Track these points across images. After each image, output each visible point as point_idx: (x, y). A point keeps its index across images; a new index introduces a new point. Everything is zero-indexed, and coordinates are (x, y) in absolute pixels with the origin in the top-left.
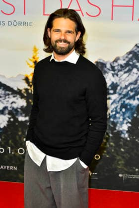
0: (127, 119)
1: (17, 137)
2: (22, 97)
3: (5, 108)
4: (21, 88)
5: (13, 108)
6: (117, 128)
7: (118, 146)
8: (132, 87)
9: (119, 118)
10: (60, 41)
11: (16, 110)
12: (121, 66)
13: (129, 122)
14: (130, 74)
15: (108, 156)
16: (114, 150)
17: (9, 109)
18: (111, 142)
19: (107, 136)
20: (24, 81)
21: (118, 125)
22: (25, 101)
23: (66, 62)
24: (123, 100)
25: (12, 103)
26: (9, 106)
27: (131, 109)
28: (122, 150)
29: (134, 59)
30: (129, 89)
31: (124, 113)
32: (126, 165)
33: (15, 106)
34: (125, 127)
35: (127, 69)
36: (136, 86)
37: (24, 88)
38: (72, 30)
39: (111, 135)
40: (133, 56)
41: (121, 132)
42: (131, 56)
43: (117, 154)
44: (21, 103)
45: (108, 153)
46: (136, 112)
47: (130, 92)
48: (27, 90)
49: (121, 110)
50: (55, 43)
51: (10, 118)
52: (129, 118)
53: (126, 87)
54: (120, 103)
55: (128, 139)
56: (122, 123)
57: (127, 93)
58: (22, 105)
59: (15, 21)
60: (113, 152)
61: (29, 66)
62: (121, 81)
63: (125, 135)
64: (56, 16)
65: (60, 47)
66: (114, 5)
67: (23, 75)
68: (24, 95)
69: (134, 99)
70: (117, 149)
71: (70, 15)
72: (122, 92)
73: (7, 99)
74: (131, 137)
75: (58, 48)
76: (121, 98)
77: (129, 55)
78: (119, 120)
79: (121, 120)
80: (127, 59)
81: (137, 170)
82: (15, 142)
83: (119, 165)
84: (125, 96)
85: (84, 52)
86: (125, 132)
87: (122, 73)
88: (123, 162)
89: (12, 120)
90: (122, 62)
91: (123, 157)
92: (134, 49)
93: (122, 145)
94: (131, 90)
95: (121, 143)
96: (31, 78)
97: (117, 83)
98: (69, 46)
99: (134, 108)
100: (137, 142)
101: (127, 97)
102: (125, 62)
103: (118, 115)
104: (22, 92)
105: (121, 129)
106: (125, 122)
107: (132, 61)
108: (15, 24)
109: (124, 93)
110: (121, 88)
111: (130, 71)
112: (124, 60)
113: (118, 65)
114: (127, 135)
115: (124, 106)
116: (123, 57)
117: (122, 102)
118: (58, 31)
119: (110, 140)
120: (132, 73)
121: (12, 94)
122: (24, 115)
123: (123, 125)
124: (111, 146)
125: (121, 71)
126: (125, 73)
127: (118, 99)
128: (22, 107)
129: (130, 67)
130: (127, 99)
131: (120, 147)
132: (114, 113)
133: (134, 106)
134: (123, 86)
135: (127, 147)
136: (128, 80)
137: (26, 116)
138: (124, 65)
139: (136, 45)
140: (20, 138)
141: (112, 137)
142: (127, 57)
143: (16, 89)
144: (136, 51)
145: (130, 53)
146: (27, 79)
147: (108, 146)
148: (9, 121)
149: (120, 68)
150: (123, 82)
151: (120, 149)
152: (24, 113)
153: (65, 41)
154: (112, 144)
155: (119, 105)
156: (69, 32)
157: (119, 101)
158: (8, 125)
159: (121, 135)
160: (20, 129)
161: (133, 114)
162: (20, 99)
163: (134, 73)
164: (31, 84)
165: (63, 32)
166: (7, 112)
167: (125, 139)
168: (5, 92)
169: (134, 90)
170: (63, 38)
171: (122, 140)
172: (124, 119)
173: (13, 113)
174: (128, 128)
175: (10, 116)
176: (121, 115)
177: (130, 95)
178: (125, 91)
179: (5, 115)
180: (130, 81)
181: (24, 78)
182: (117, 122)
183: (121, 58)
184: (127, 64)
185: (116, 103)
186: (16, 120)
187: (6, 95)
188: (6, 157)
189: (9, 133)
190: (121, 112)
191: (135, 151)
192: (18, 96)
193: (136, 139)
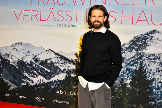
0: (130, 77)
1: (70, 86)
2: (74, 64)
3: (65, 69)
4: (73, 59)
5: (69, 70)
6: (124, 82)
7: (124, 92)
8: (132, 59)
9: (125, 76)
10: (96, 21)
11: (70, 71)
12: (127, 48)
13: (130, 79)
14: (131, 52)
15: (119, 97)
16: (122, 94)
17: (67, 70)
18: (121, 89)
19: (119, 86)
20: (75, 56)
21: (125, 80)
22: (75, 66)
23: (100, 32)
24: (127, 66)
25: (68, 67)
26: (66, 68)
27: (132, 71)
28: (127, 94)
29: (133, 44)
30: (131, 60)
31: (128, 74)
32: (129, 103)
33: (70, 68)
34: (128, 81)
35: (130, 49)
36: (134, 59)
37: (74, 59)
38: (102, 15)
39: (121, 86)
40: (133, 43)
41: (126, 84)
42: (131, 43)
43: (124, 97)
44: (73, 67)
45: (119, 96)
46: (135, 73)
47: (131, 62)
48: (76, 60)
49: (126, 72)
50: (93, 23)
51: (66, 75)
52: (131, 77)
53: (129, 59)
54: (126, 68)
55: (130, 88)
56: (127, 79)
57: (130, 63)
58: (73, 68)
59: (72, 25)
60: (122, 96)
61: (78, 47)
62: (126, 56)
63: (128, 86)
64: (93, 9)
65: (96, 25)
66: (123, 16)
67: (74, 52)
68: (74, 63)
69: (134, 66)
70: (124, 93)
71: (100, 8)
72: (127, 62)
73: (66, 65)
74: (132, 87)
75: (95, 25)
76: (126, 65)
77: (131, 42)
78: (125, 78)
79: (126, 77)
80: (130, 45)
81: (135, 106)
82: (69, 88)
83: (125, 103)
84: (128, 64)
85: (109, 27)
86: (128, 84)
87: (127, 52)
88: (127, 101)
89: (68, 76)
90: (127, 46)
91: (127, 98)
92: (133, 39)
93: (127, 91)
94: (132, 61)
95: (126, 90)
96: (78, 54)
97: (124, 57)
98: (100, 24)
99: (134, 71)
100: (135, 90)
101: (129, 65)
102: (128, 46)
103: (124, 75)
104: (74, 61)
105: (126, 82)
106: (129, 78)
107: (132, 46)
108: (72, 26)
109: (128, 63)
110: (126, 60)
111: (131, 51)
112: (128, 45)
113: (125, 47)
114: (129, 86)
115: (128, 69)
116: (127, 43)
117: (127, 68)
118: (94, 16)
119: (120, 88)
120: (132, 52)
121: (68, 62)
122: (74, 73)
123: (127, 80)
124: (121, 92)
125: (126, 50)
126: (129, 52)
127: (125, 66)
128: (73, 69)
129: (131, 49)
130: (130, 66)
131: (126, 92)
132: (122, 73)
133: (133, 70)
134: (128, 59)
135: (129, 93)
136: (130, 56)
137: (75, 74)
138: (128, 48)
139: (134, 37)
140: (72, 86)
141: (121, 87)
142: (130, 43)
143: (70, 59)
144: (134, 40)
145: (131, 41)
146: (76, 54)
147: (119, 92)
148: (66, 77)
149: (126, 49)
150: (127, 57)
151: (126, 94)
152: (74, 72)
153: (98, 22)
154: (121, 90)
155: (125, 69)
156: (100, 16)
157: (125, 67)
158: (65, 79)
159: (126, 85)
160: (72, 81)
161: (133, 74)
162: (72, 65)
163: (133, 52)
164: (78, 57)
165: (97, 17)
166: (65, 71)
167: (128, 88)
168: (65, 61)
169: (133, 61)
170: (97, 20)
171: (127, 88)
172: (128, 77)
173: (69, 72)
174: (130, 82)
175: (66, 74)
176: (126, 75)
177: (131, 63)
178: (128, 62)
179: (64, 73)
180: (131, 56)
181: (75, 54)
182: (124, 79)
183: (127, 44)
184: (130, 47)
185: (124, 68)
186: (70, 76)
187: (65, 63)
188: (64, 96)
189: (66, 83)
190: (126, 73)
191: (134, 95)
192: (71, 63)
193: (134, 88)
